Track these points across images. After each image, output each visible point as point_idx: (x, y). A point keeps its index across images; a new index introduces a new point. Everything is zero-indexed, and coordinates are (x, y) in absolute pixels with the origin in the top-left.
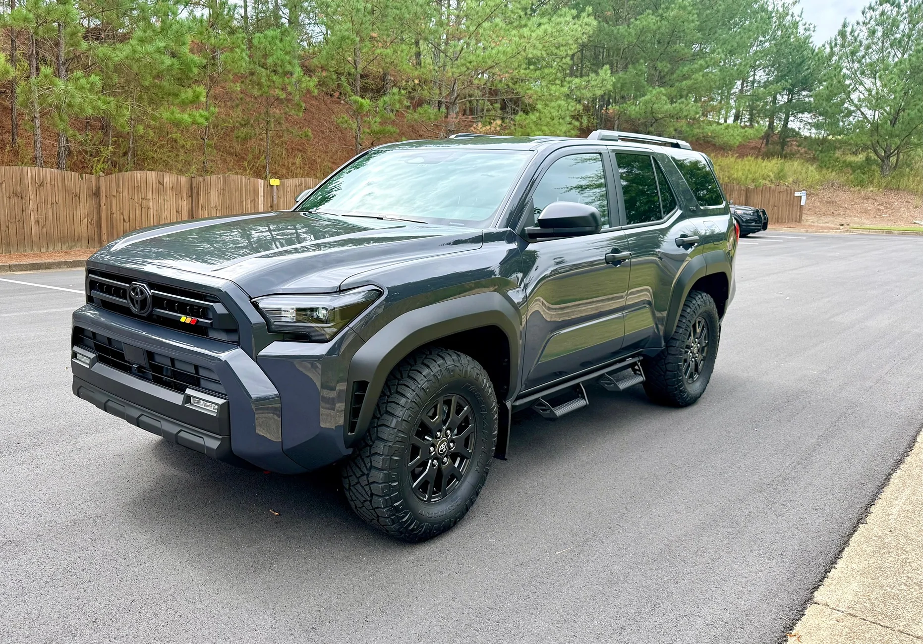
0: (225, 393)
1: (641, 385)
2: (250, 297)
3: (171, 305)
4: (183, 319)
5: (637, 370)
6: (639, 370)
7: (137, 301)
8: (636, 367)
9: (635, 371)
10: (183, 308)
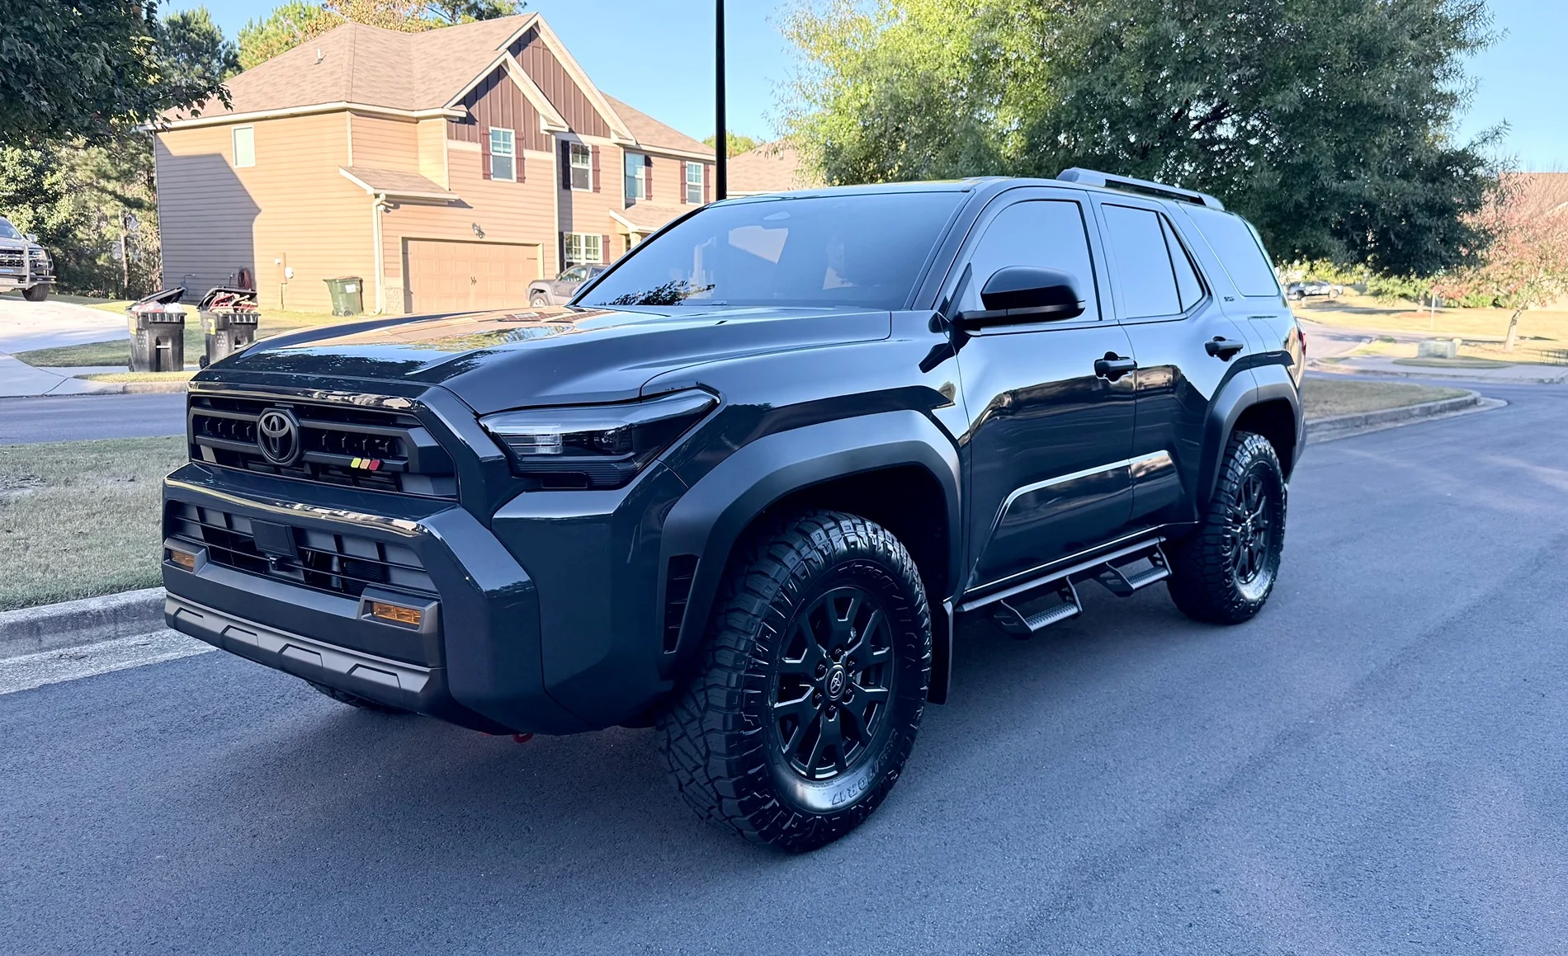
0: (436, 590)
1: (1165, 582)
2: (475, 413)
3: (334, 442)
4: (356, 463)
5: (1157, 559)
6: (1162, 559)
7: (274, 440)
8: (1157, 555)
9: (1153, 560)
10: (356, 445)
